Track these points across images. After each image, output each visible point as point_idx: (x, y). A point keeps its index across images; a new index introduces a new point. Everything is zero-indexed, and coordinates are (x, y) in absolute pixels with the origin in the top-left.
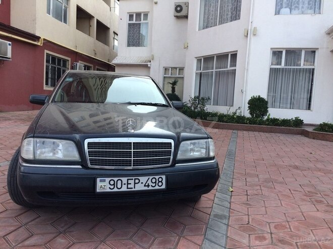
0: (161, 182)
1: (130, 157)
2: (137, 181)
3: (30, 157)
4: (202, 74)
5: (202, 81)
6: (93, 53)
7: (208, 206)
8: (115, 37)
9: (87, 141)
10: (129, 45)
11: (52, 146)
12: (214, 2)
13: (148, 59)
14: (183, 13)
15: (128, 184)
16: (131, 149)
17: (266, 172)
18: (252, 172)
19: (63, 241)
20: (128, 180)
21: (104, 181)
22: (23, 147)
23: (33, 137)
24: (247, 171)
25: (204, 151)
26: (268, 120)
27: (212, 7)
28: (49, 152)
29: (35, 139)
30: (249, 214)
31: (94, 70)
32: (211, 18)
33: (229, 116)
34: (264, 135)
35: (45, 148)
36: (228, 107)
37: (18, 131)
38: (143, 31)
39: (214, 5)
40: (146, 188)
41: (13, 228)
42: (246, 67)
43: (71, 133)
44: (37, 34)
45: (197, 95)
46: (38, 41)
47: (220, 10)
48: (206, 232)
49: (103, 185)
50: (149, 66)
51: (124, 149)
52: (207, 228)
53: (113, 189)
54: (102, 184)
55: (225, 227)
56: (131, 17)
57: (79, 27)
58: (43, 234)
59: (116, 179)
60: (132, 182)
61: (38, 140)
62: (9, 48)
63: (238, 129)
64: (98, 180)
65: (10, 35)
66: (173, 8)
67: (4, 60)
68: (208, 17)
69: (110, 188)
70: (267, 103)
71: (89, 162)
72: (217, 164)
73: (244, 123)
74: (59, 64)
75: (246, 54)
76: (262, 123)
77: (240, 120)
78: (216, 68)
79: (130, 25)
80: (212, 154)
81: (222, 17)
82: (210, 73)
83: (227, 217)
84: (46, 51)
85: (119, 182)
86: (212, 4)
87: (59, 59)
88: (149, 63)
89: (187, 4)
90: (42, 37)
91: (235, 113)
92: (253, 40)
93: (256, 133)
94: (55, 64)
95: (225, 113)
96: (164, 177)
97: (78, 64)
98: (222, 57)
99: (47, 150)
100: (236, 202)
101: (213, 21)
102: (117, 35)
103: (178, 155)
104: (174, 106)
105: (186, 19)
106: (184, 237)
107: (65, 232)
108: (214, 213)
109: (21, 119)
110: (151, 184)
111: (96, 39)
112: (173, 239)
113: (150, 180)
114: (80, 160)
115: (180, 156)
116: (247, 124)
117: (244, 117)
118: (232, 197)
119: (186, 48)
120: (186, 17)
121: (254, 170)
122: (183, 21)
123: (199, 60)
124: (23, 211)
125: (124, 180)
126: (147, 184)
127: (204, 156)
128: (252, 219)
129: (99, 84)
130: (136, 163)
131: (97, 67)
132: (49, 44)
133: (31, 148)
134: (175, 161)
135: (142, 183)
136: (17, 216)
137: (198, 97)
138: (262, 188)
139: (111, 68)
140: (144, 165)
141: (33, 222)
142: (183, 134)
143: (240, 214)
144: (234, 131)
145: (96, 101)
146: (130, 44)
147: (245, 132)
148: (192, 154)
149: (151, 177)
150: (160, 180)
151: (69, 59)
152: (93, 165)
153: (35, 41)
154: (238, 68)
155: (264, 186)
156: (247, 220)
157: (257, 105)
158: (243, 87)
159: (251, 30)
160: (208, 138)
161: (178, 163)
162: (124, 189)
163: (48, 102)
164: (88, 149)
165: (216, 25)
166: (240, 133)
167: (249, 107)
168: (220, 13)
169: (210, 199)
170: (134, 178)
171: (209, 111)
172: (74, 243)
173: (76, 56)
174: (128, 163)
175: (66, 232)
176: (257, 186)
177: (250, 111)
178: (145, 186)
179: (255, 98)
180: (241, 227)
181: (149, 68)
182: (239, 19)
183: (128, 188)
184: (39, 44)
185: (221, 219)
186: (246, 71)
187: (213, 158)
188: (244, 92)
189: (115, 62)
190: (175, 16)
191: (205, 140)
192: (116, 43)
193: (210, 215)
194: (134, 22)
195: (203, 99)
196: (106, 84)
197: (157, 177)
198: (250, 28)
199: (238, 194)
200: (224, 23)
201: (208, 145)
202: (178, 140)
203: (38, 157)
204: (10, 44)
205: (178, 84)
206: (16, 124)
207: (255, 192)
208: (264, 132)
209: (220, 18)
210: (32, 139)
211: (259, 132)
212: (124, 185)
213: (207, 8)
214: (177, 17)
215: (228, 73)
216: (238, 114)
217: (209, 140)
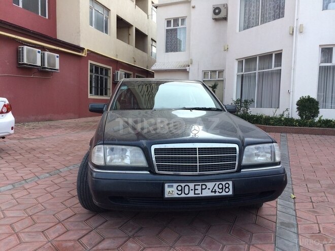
0: (228, 188)
1: (195, 163)
2: (204, 187)
3: (102, 163)
4: (244, 75)
5: (244, 83)
6: (133, 61)
7: (272, 213)
8: (153, 44)
9: (153, 147)
10: (167, 51)
11: (121, 152)
12: (255, 1)
13: (187, 64)
14: (222, 15)
15: (195, 189)
16: (196, 155)
17: (327, 177)
18: (311, 178)
19: (134, 245)
20: (195, 185)
21: (172, 186)
22: (94, 153)
23: (103, 144)
24: (307, 177)
25: (269, 156)
26: (320, 121)
27: (252, 7)
28: (118, 158)
29: (105, 146)
30: (319, 222)
31: (134, 77)
32: (252, 18)
33: (276, 118)
34: (316, 138)
35: (114, 154)
36: (274, 110)
37: (70, 138)
38: (180, 36)
39: (255, 4)
40: (213, 194)
41: (84, 232)
42: (293, 66)
43: (138, 140)
44: (82, 46)
45: (240, 98)
46: (83, 52)
47: (262, 9)
48: (275, 240)
49: (171, 191)
50: (188, 70)
51: (190, 155)
52: (276, 236)
53: (181, 194)
54: (171, 189)
55: (295, 236)
56: (169, 23)
57: (119, 36)
58: (114, 238)
59: (183, 185)
60: (199, 187)
61: (107, 147)
62: (57, 60)
63: (286, 132)
64: (166, 185)
65: (57, 48)
66: (211, 10)
67: (53, 72)
68: (249, 17)
69: (177, 193)
70: (317, 103)
71: (156, 168)
72: (284, 169)
73: (294, 126)
74: (102, 73)
75: (292, 53)
76: (313, 125)
77: (289, 122)
78: (259, 69)
79: (167, 31)
80: (278, 159)
81: (264, 17)
82: (252, 75)
83: (296, 226)
84: (90, 62)
85: (187, 188)
86: (253, 4)
87: (102, 69)
88: (187, 68)
89: (226, 6)
90: (86, 49)
91: (282, 115)
92: (299, 38)
93: (308, 136)
94: (98, 73)
95: (271, 115)
96: (230, 183)
97: (119, 72)
98: (266, 57)
99: (116, 155)
100: (302, 210)
101: (254, 21)
102: (156, 42)
103: (243, 160)
104: (227, 110)
105: (225, 21)
106: (253, 245)
107: (133, 237)
108: (280, 221)
109: (71, 127)
110: (217, 190)
111: (136, 47)
112: (242, 246)
113: (217, 185)
114: (148, 166)
115: (245, 161)
116: (296, 126)
117: (292, 120)
118: (296, 204)
119: (226, 50)
120: (225, 19)
121: (314, 176)
122: (222, 23)
123: (240, 62)
124: (91, 215)
125: (192, 185)
126: (214, 190)
127: (269, 161)
128: (323, 228)
129: (146, 90)
130: (202, 168)
131: (136, 74)
132: (93, 55)
133: (102, 155)
134: (241, 167)
135: (209, 189)
136: (86, 220)
137: (241, 100)
138: (327, 195)
139: (150, 74)
140: (213, 171)
141: (102, 226)
142: (247, 139)
143: (309, 222)
144: (282, 134)
145: (145, 107)
146: (168, 49)
147: (294, 135)
148: (256, 159)
149: (218, 183)
150: (227, 186)
151: (111, 68)
152: (160, 170)
153: (80, 52)
154: (284, 67)
155: (329, 193)
156: (318, 229)
157: (308, 106)
158: (290, 88)
159: (296, 27)
160: (273, 142)
161: (243, 169)
162: (192, 194)
163: (107, 110)
164: (155, 155)
165: (258, 25)
166: (289, 136)
167: (297, 108)
168: (262, 12)
169: (272, 207)
170: (201, 184)
171: (253, 113)
172: (144, 248)
173: (117, 64)
174: (194, 169)
175: (136, 237)
176: (321, 192)
177: (300, 113)
178: (212, 192)
179: (304, 99)
180: (312, 236)
181: (188, 72)
182: (283, 17)
183: (195, 194)
184: (83, 55)
185: (289, 227)
186: (293, 70)
187: (279, 163)
188: (291, 93)
189: (154, 68)
190: (213, 19)
191: (270, 144)
192: (154, 50)
193: (276, 223)
194: (172, 27)
195: (246, 101)
196: (152, 90)
197: (224, 183)
198: (295, 26)
199: (301, 201)
200: (266, 22)
201: (273, 150)
202: (243, 146)
203: (108, 163)
204: (57, 57)
205: (218, 87)
206: (67, 132)
207: (320, 199)
208: (315, 135)
209: (261, 18)
210: (102, 146)
211: (310, 134)
212: (192, 191)
213: (247, 8)
214: (216, 20)
215: (272, 73)
216: (285, 116)
217: (274, 144)
